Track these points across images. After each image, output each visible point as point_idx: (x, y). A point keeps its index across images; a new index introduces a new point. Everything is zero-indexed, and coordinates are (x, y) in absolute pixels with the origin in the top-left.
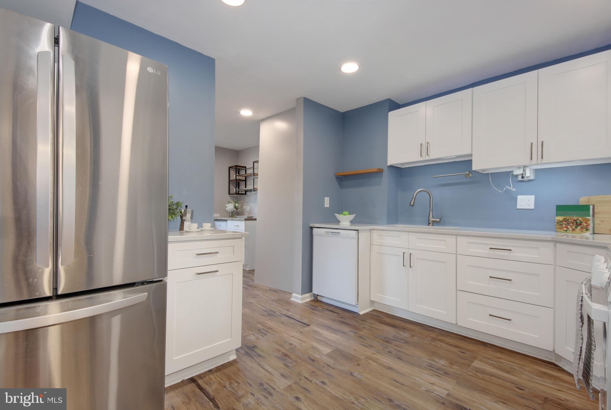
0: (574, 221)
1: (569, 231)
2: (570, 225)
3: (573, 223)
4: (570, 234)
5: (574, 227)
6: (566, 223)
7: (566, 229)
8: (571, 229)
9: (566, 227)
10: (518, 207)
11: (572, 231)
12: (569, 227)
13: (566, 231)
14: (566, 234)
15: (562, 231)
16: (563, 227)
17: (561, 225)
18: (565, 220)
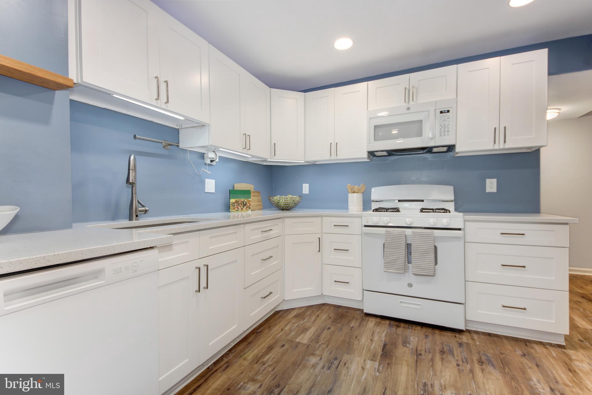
0: (242, 202)
1: (239, 210)
2: (239, 205)
3: (241, 204)
4: (240, 213)
5: (242, 207)
6: (237, 204)
7: (237, 209)
8: (240, 209)
9: (237, 208)
10: (206, 191)
11: (241, 210)
12: (239, 207)
13: (238, 210)
14: (237, 213)
15: (235, 211)
16: (235, 208)
17: (234, 206)
18: (236, 202)
